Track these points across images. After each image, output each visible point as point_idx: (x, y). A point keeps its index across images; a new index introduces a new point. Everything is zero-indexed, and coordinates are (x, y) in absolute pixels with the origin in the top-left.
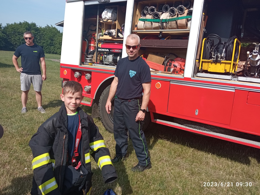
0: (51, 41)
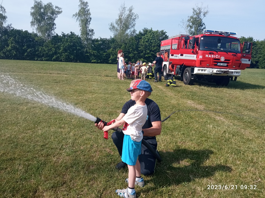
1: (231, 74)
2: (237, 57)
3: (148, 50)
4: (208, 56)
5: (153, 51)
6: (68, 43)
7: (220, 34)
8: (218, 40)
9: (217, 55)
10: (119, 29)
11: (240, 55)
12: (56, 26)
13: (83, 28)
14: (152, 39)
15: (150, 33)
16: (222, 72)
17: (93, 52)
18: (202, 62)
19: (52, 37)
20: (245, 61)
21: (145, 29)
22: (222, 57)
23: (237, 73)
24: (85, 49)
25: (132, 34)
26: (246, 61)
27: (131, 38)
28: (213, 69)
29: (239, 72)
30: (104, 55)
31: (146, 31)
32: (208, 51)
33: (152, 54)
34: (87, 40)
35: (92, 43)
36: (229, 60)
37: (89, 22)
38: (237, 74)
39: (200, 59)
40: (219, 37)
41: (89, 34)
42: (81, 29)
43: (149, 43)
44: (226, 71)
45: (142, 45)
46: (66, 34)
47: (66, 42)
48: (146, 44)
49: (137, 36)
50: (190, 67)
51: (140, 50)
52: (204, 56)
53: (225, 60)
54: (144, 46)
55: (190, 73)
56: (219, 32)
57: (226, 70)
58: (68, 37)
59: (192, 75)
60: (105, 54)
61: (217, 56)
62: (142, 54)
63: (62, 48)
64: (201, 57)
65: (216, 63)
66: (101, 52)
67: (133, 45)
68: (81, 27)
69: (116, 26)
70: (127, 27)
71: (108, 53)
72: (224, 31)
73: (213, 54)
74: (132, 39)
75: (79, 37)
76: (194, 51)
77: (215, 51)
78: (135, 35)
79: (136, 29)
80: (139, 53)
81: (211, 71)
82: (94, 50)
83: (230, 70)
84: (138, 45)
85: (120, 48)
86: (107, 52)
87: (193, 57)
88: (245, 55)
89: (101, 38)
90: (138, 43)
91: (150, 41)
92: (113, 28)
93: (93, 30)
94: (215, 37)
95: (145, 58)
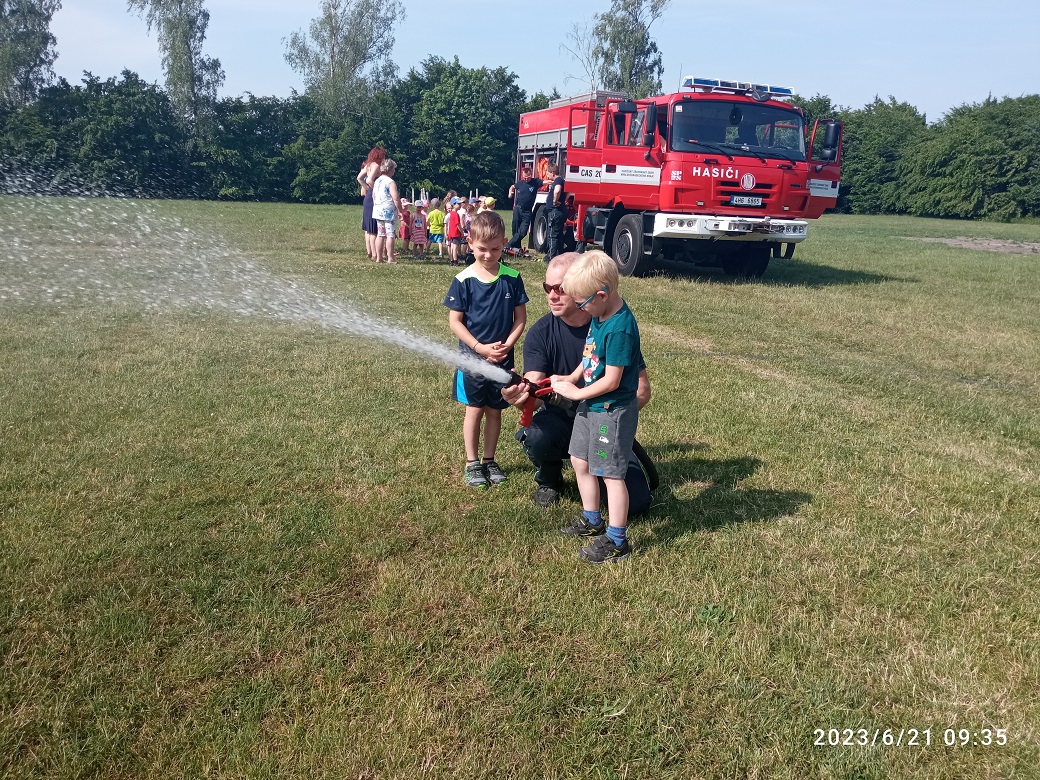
0: (887, 161)
1: (778, 236)
2: (797, 175)
3: (447, 146)
4: (702, 173)
5: (469, 152)
6: (114, 118)
7: (738, 93)
8: (732, 115)
9: (730, 170)
10: (327, 59)
11: (805, 166)
12: (56, 49)
13: (175, 55)
14: (464, 103)
15: (454, 79)
16: (749, 226)
17: (222, 154)
18: (679, 194)
19: (41, 91)
20: (820, 187)
21: (431, 60)
22: (745, 177)
23: (794, 230)
24: (190, 144)
25: (381, 79)
26: (823, 189)
27: (378, 98)
28: (719, 218)
29: (802, 227)
30: (270, 165)
31: (437, 70)
32: (699, 156)
33: (464, 163)
34: (197, 103)
35: (215, 118)
36: (769, 186)
37: (202, 29)
38: (796, 235)
39: (675, 184)
40: (735, 103)
41: (200, 79)
42: (164, 61)
43: (452, 120)
44: (761, 225)
45: (422, 127)
46: (103, 80)
47: (102, 113)
48: (438, 123)
49: (402, 89)
50: (637, 212)
51: (416, 147)
52: (687, 174)
53: (758, 186)
54: (430, 131)
55: (639, 235)
56: (735, 85)
57: (761, 220)
58: (112, 92)
59: (648, 241)
60: (274, 161)
61: (729, 173)
62: (425, 163)
63: (88, 137)
64: (676, 175)
65: (727, 198)
66: (257, 155)
67: (389, 128)
68: (167, 53)
69: (314, 46)
70: (360, 54)
71: (286, 159)
72: (750, 82)
73: (717, 164)
74: (384, 103)
75: (158, 90)
76: (654, 153)
77: (724, 154)
78: (394, 87)
79: (396, 62)
80: (413, 160)
81: (711, 226)
82: (227, 143)
83: (773, 222)
84: (407, 126)
85: (335, 137)
86: (280, 154)
87: (649, 176)
88: (819, 167)
89: (252, 97)
90: (407, 118)
91: (456, 111)
92: (299, 54)
93: (216, 64)
94: (720, 102)
95: (438, 179)
